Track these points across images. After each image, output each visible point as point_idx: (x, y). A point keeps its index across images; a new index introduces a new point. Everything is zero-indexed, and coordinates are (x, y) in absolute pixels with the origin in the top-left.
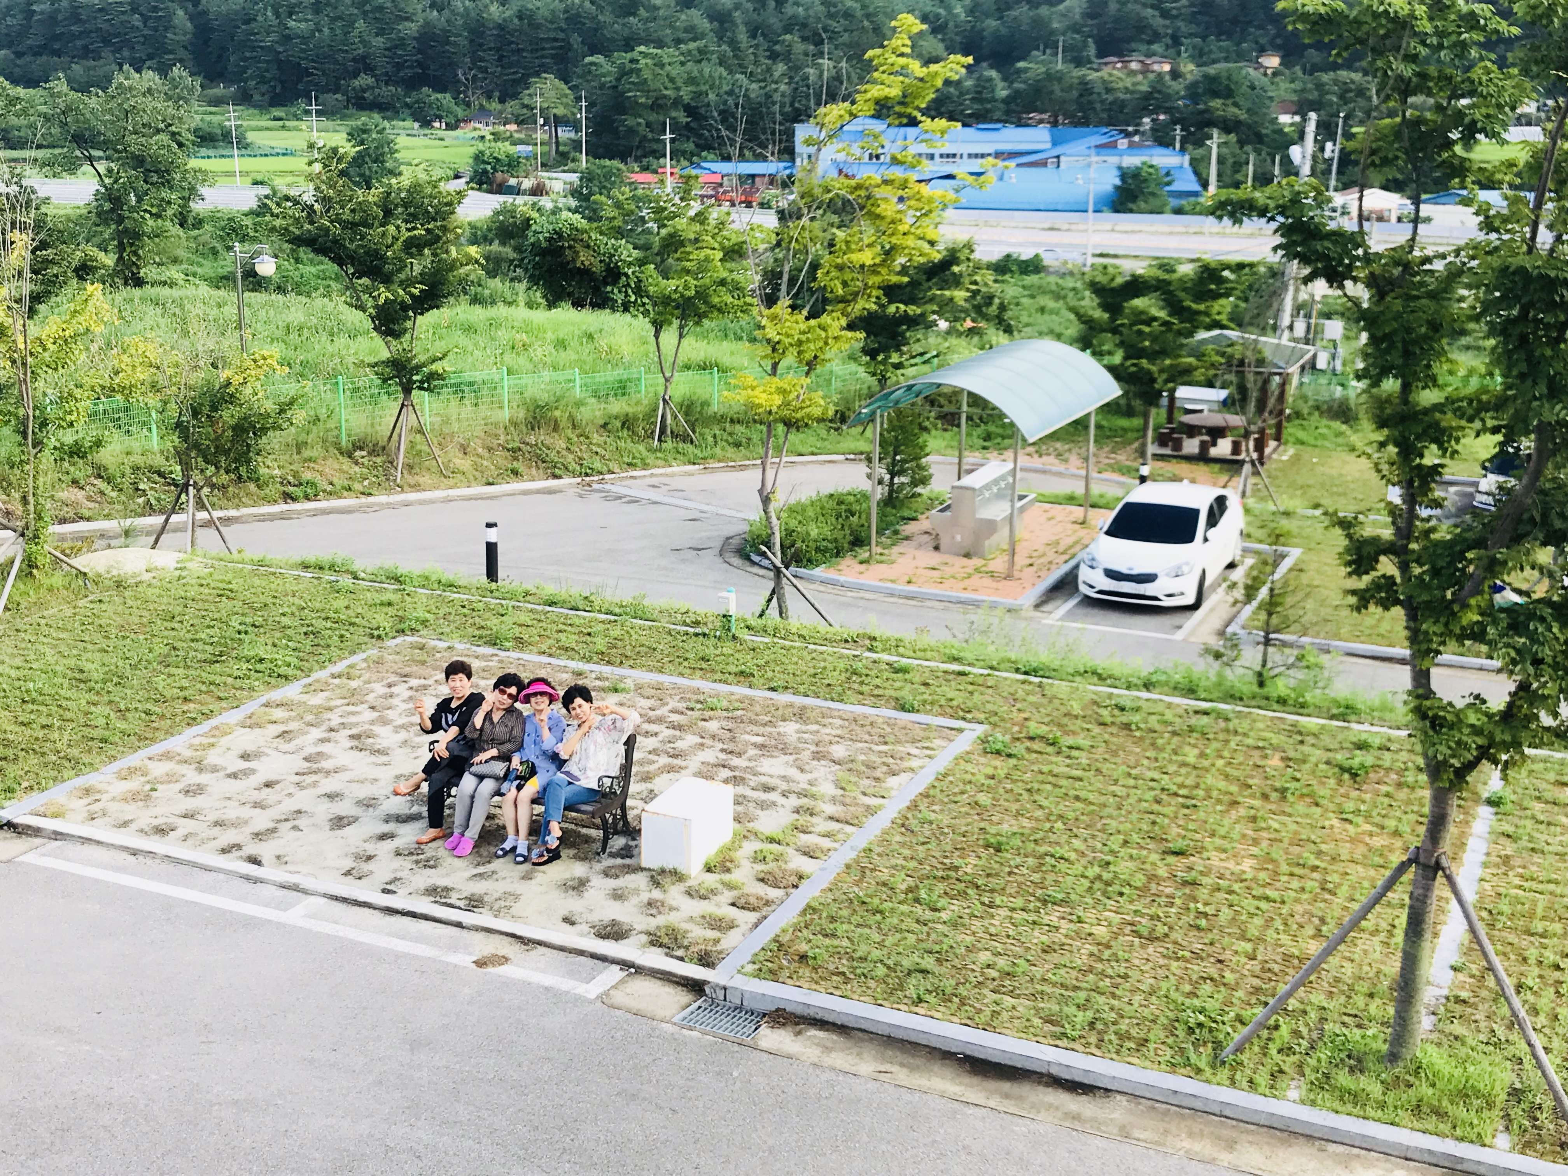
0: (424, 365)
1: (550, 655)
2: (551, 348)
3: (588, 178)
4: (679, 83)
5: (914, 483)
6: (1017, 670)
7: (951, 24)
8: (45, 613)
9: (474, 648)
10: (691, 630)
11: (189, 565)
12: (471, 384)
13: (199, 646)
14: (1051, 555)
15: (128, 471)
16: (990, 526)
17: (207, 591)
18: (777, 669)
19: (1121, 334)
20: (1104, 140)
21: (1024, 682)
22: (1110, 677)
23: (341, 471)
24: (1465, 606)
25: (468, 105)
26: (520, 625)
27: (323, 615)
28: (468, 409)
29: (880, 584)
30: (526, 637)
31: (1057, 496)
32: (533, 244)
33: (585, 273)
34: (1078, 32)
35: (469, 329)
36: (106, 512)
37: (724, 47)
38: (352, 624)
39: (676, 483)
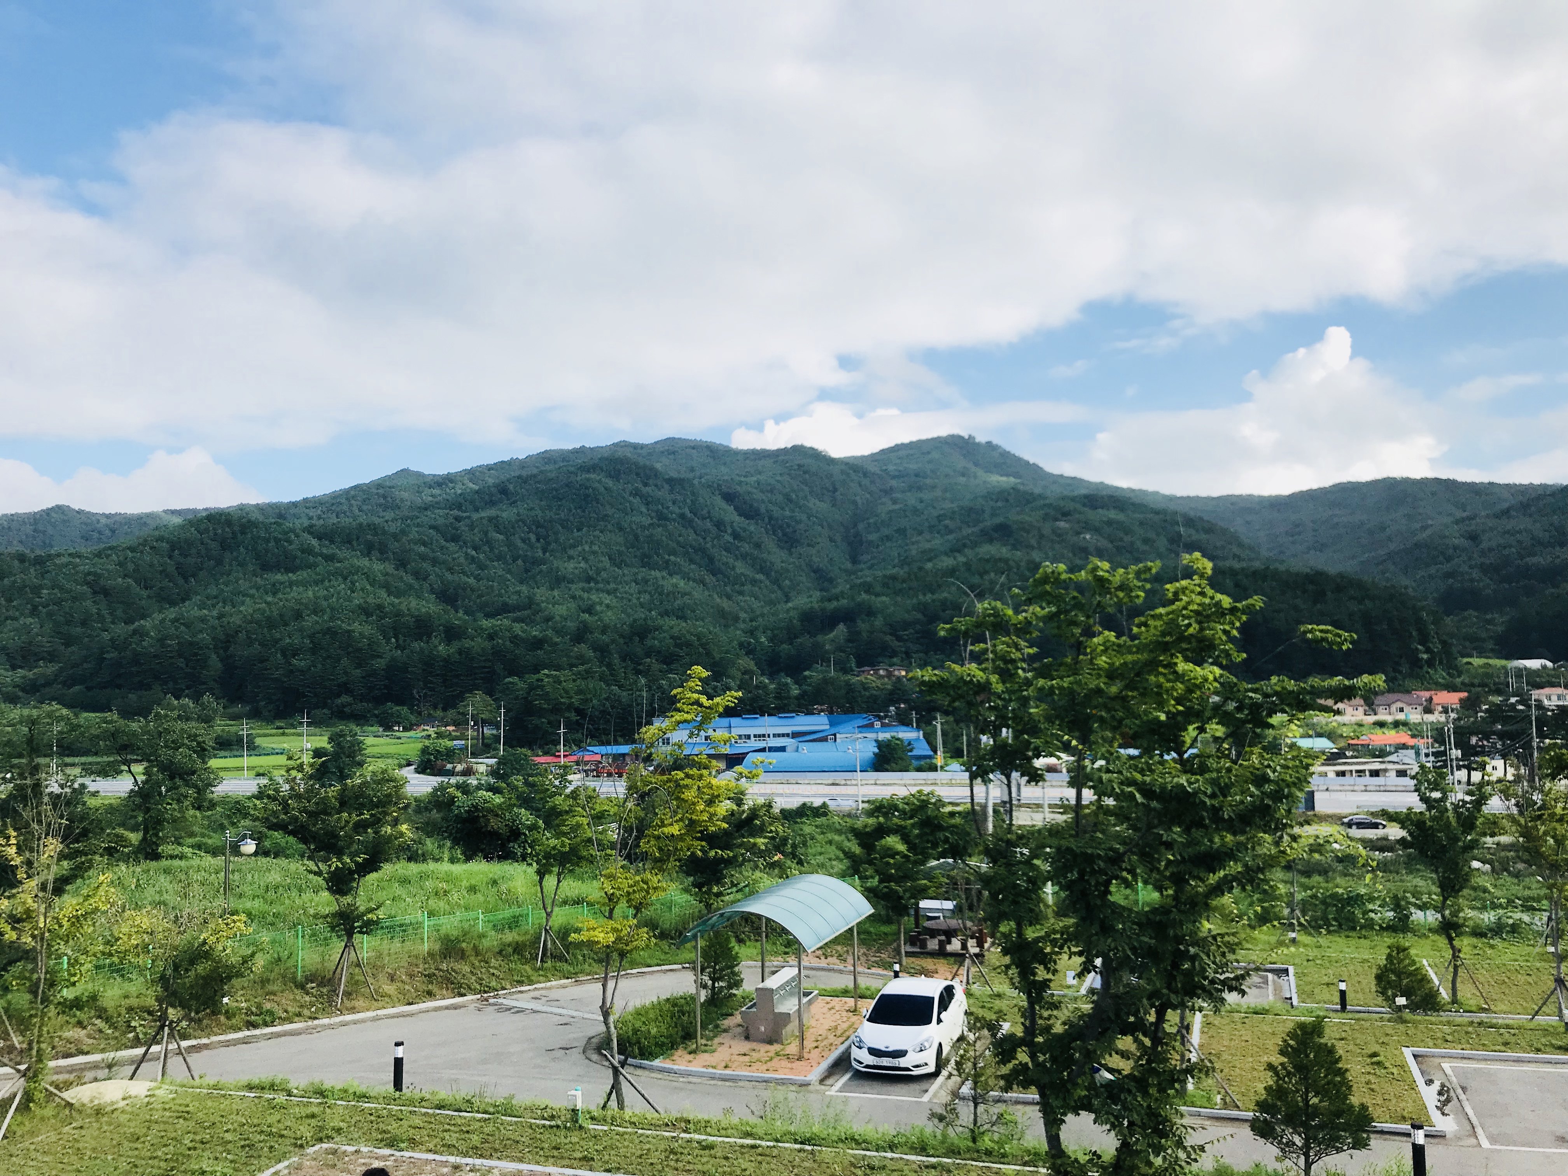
0: (363, 914)
1: (435, 1153)
2: (465, 893)
3: (502, 762)
4: (572, 693)
5: (730, 987)
6: (796, 1141)
7: (758, 648)
8: (35, 1140)
9: (376, 1150)
10: (547, 1123)
11: (157, 1092)
12: (401, 925)
13: (155, 1162)
14: (832, 1039)
15: (123, 1011)
16: (786, 1018)
17: (168, 1114)
18: (613, 1152)
19: (875, 864)
20: (866, 722)
21: (800, 1151)
22: (864, 1142)
23: (295, 1000)
24: (1075, 1085)
25: (420, 713)
26: (414, 1128)
27: (259, 1129)
28: (397, 945)
29: (704, 1070)
30: (417, 1138)
31: (834, 991)
32: (456, 815)
33: (494, 835)
34: (844, 652)
35: (405, 881)
36: (102, 1046)
37: (604, 668)
38: (282, 1136)
39: (554, 994)
